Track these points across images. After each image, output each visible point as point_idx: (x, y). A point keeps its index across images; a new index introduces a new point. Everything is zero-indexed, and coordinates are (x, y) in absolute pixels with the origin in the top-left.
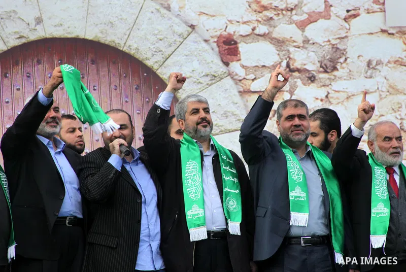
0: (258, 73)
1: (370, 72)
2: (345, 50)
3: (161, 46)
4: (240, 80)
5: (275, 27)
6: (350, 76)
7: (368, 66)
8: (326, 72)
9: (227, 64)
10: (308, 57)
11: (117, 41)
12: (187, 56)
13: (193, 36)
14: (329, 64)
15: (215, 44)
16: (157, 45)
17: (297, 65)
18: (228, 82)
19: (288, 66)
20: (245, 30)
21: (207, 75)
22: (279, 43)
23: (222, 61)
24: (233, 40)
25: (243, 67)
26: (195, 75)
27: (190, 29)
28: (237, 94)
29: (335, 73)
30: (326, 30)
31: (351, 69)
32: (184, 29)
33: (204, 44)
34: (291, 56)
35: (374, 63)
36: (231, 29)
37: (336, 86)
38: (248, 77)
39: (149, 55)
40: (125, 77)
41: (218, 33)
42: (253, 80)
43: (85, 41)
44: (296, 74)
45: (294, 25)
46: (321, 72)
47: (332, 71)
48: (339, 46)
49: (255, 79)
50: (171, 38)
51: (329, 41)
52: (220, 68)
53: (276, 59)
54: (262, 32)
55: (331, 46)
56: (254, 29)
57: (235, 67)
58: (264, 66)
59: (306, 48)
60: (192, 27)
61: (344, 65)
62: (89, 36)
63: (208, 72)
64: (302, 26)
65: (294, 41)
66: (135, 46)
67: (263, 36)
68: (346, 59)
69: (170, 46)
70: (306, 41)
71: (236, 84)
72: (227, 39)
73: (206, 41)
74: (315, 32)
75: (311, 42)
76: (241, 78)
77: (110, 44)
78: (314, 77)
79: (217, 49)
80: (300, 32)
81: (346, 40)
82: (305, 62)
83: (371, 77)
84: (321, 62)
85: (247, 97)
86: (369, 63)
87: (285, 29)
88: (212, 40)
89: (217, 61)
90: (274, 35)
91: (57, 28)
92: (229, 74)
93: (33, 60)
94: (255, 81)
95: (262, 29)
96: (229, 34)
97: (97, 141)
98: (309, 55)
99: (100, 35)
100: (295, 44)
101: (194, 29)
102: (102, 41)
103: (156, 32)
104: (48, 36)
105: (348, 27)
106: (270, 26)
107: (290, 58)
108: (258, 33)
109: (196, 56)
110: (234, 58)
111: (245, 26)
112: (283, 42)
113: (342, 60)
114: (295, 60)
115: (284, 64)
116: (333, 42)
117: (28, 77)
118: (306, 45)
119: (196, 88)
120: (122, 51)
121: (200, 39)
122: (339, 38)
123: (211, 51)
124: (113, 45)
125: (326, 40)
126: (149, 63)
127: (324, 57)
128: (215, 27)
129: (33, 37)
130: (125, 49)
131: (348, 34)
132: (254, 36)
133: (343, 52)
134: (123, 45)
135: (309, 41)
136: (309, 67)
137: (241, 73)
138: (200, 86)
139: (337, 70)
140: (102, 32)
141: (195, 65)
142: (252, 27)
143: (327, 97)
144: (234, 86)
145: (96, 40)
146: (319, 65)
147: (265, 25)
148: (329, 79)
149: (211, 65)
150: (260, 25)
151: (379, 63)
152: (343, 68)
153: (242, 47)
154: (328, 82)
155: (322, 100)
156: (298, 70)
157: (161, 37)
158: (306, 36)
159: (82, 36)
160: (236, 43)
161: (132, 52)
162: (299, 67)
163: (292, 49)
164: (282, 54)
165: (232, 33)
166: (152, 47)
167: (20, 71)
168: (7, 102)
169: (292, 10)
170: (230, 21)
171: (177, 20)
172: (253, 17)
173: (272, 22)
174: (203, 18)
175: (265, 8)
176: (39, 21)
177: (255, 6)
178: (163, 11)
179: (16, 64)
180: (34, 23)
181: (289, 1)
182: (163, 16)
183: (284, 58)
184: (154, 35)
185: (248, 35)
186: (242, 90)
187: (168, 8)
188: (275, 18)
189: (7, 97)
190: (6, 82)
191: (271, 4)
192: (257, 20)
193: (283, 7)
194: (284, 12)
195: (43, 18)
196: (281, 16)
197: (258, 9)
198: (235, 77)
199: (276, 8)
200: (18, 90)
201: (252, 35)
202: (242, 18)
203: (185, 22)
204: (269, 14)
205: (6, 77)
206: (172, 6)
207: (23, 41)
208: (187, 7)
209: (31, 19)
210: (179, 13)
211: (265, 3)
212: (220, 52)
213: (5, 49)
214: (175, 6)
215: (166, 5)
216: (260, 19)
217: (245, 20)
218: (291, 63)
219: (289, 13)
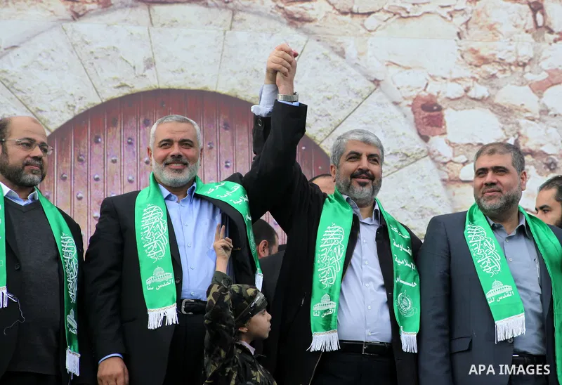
0: (472, 155)
3: (329, 107)
4: (445, 163)
5: (498, 88)
9: (425, 139)
10: (547, 134)
12: (366, 124)
13: (376, 96)
15: (410, 109)
16: (323, 106)
17: (530, 145)
18: (426, 165)
20: (455, 90)
21: (396, 154)
22: (505, 112)
23: (419, 134)
24: (436, 104)
25: (450, 143)
27: (373, 86)
28: (440, 184)
32: (363, 85)
33: (393, 108)
34: (522, 132)
36: (433, 89)
38: (456, 159)
39: (310, 120)
41: (414, 94)
42: (464, 164)
43: (216, 95)
44: (528, 158)
45: (527, 87)
49: (467, 162)
50: (344, 97)
52: (418, 144)
53: (500, 134)
54: (479, 95)
56: (467, 90)
57: (438, 143)
58: (480, 144)
59: (544, 121)
60: (376, 82)
62: (223, 89)
63: (397, 148)
64: (539, 89)
65: (527, 111)
67: (481, 100)
69: (342, 108)
70: (545, 111)
71: (439, 168)
72: (428, 102)
73: (396, 104)
75: (551, 113)
76: (445, 160)
78: (555, 164)
79: (411, 116)
80: (536, 98)
82: (542, 142)
85: (453, 188)
87: (513, 93)
88: (406, 103)
89: (413, 133)
90: (497, 100)
91: (176, 75)
92: (429, 154)
93: (138, 120)
94: (468, 166)
95: (480, 91)
96: (431, 96)
98: (548, 131)
99: (238, 88)
100: (528, 115)
101: (378, 85)
103: (322, 87)
104: (162, 86)
106: (492, 87)
107: (520, 135)
108: (473, 96)
110: (437, 130)
111: (454, 84)
112: (511, 111)
114: (527, 138)
117: (130, 143)
118: (545, 118)
121: (385, 100)
123: (402, 119)
126: (310, 132)
128: (410, 84)
129: (140, 86)
132: (467, 99)
135: (548, 111)
136: (548, 149)
137: (447, 153)
140: (242, 84)
142: (464, 87)
144: (436, 170)
145: (233, 94)
146: (561, 147)
147: (485, 84)
149: (403, 139)
150: (476, 85)
153: (449, 115)
156: (532, 153)
157: (330, 95)
158: (544, 104)
159: (212, 87)
160: (440, 109)
162: (534, 148)
163: (523, 122)
164: (508, 128)
165: (435, 94)
166: (315, 109)
167: (118, 135)
168: (97, 179)
169: (524, 65)
170: (433, 77)
171: (354, 72)
172: (467, 72)
173: (494, 82)
174: (393, 70)
175: (485, 61)
176: (150, 64)
177: (470, 58)
178: (334, 57)
179: (113, 123)
180: (143, 66)
181: (521, 52)
182: (333, 65)
183: (511, 134)
184: (320, 91)
185: (459, 98)
186: (446, 177)
187: (342, 54)
188: (500, 75)
189: (96, 172)
190: (97, 150)
191: (494, 55)
192: (474, 78)
193: (511, 60)
194: (513, 68)
195: (157, 59)
196: (508, 73)
197: (475, 62)
198: (437, 159)
199: (501, 62)
200: (114, 162)
201: (465, 100)
202: (451, 73)
203: (366, 76)
204: (490, 69)
205: (97, 142)
206: (348, 51)
207: (126, 91)
208: (369, 53)
209: (139, 62)
210: (357, 61)
211: (485, 52)
212: (416, 120)
213: (98, 102)
214: (351, 51)
215: (339, 50)
216: (477, 77)
217: (455, 76)
218: (521, 142)
219: (520, 69)
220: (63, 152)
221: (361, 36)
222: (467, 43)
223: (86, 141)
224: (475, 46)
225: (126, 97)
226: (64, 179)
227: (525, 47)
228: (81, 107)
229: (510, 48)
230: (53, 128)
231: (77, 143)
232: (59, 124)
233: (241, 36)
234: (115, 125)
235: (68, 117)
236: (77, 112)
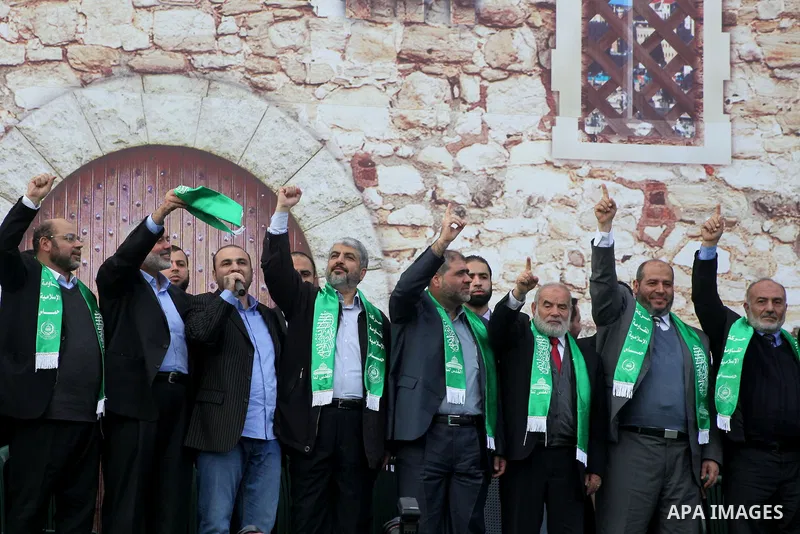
0: (398, 203)
1: (530, 210)
2: (502, 182)
3: (284, 162)
4: (376, 210)
5: (421, 149)
6: (507, 214)
7: (529, 204)
8: (478, 206)
9: (361, 190)
10: (459, 188)
11: (232, 153)
12: (314, 176)
13: (322, 153)
14: (482, 197)
15: (349, 164)
16: (279, 161)
17: (444, 196)
18: (361, 210)
19: (434, 196)
20: (387, 149)
21: (337, 202)
22: (425, 168)
23: (356, 185)
24: (371, 161)
25: (380, 193)
26: (322, 200)
27: (320, 145)
28: (371, 225)
29: (489, 209)
30: (482, 157)
31: (508, 205)
32: (312, 144)
33: (336, 164)
34: (439, 185)
35: (535, 201)
36: (369, 148)
37: (489, 224)
38: (384, 207)
39: (269, 171)
40: (239, 196)
41: (353, 152)
42: (391, 211)
43: (193, 151)
44: (443, 207)
45: (444, 148)
46: (472, 207)
47: (486, 206)
48: (495, 177)
49: (394, 209)
50: (297, 154)
51: (484, 170)
52: (354, 194)
53: (420, 187)
54: (405, 154)
55: (485, 177)
56: (396, 150)
57: (371, 193)
58: (405, 195)
59: (456, 177)
60: (323, 142)
61: (500, 200)
62: (200, 145)
63: (338, 197)
64: (453, 149)
65: (443, 168)
66: (253, 160)
67: (407, 158)
68: (503, 193)
69: (295, 163)
70: (458, 168)
71: (371, 214)
72: (363, 159)
73: (338, 160)
74: (469, 158)
75: (463, 169)
76: (377, 207)
77: (224, 156)
78: (464, 213)
79: (350, 171)
80: (450, 157)
81: (504, 170)
82: (454, 194)
83: (530, 217)
84: (472, 194)
85: (383, 230)
86: (530, 200)
87: (432, 153)
88: (346, 159)
89: (351, 185)
90: (421, 158)
91: (163, 133)
92: (363, 202)
93: (131, 170)
94: (394, 212)
95: (405, 150)
96: (366, 153)
97: (201, 271)
98: (460, 185)
99: (212, 144)
100: (444, 171)
101: (324, 144)
102: (215, 152)
103: (280, 145)
104: (151, 142)
105: (507, 155)
106: (416, 147)
107: (437, 188)
108: (400, 155)
109: (325, 177)
110: (371, 182)
111: (386, 145)
112: (430, 167)
113: (498, 194)
114: (442, 190)
115: (429, 194)
116: (489, 172)
117: (125, 189)
118: (457, 173)
119: (322, 215)
120: (237, 165)
121: (330, 157)
122: (496, 168)
123: (343, 172)
124: (227, 157)
125: (481, 168)
126: (269, 182)
127: (477, 189)
128: (349, 143)
129: (133, 142)
130: (241, 164)
131: (507, 164)
132: (395, 157)
133: (500, 185)
134: (238, 158)
135: (461, 168)
136: (459, 200)
137: (378, 201)
138: (327, 214)
139: (492, 205)
140: (214, 142)
141: (324, 188)
142: (394, 147)
143: (477, 236)
144: (368, 216)
145: (208, 150)
146: (470, 198)
147: (411, 145)
148: (482, 216)
149: (343, 190)
150: (404, 146)
151: (541, 200)
152: (499, 204)
153: (381, 170)
154: (479, 220)
155: (471, 241)
156: (445, 203)
157: (285, 152)
158: (457, 163)
159: (191, 144)
160: (374, 165)
161: (249, 168)
162: (447, 199)
163: (440, 177)
164: (428, 181)
165: (370, 152)
166: (273, 163)
167: (115, 183)
168: (98, 218)
169: (443, 130)
170: (369, 138)
171: (305, 133)
172: (396, 135)
173: (418, 143)
174: (337, 132)
175: (411, 125)
176: (142, 124)
177: (399, 122)
178: (290, 121)
179: (111, 172)
180: (136, 125)
181: (441, 118)
182: (289, 127)
183: (430, 186)
184: (277, 148)
185: (389, 156)
186: (377, 221)
187: (296, 118)
188: (422, 137)
189: (98, 212)
190: (99, 194)
191: (418, 121)
192: (401, 139)
193: (433, 125)
194: (433, 132)
195: (147, 120)
196: (429, 136)
197: (403, 126)
198: (370, 206)
199: (424, 126)
200: (112, 204)
201: (394, 157)
202: (383, 135)
203: (315, 136)
204: (415, 132)
205: (99, 188)
206: (300, 116)
207: (122, 146)
208: (318, 117)
209: (133, 121)
210: (308, 124)
211: (411, 119)
212: (353, 174)
213: (100, 155)
214: (303, 115)
215: (294, 115)
216: (404, 138)
217: (386, 137)
218: (438, 192)
219: (439, 133)
220: (72, 195)
221: (311, 103)
222: (396, 111)
223: (90, 187)
224: (404, 113)
225: (123, 151)
226: (72, 217)
227: (444, 115)
228: (87, 158)
229: (431, 115)
230: (65, 176)
231: (83, 189)
232: (69, 173)
233: (215, 102)
234: (113, 174)
235: (76, 167)
236: (83, 163)
